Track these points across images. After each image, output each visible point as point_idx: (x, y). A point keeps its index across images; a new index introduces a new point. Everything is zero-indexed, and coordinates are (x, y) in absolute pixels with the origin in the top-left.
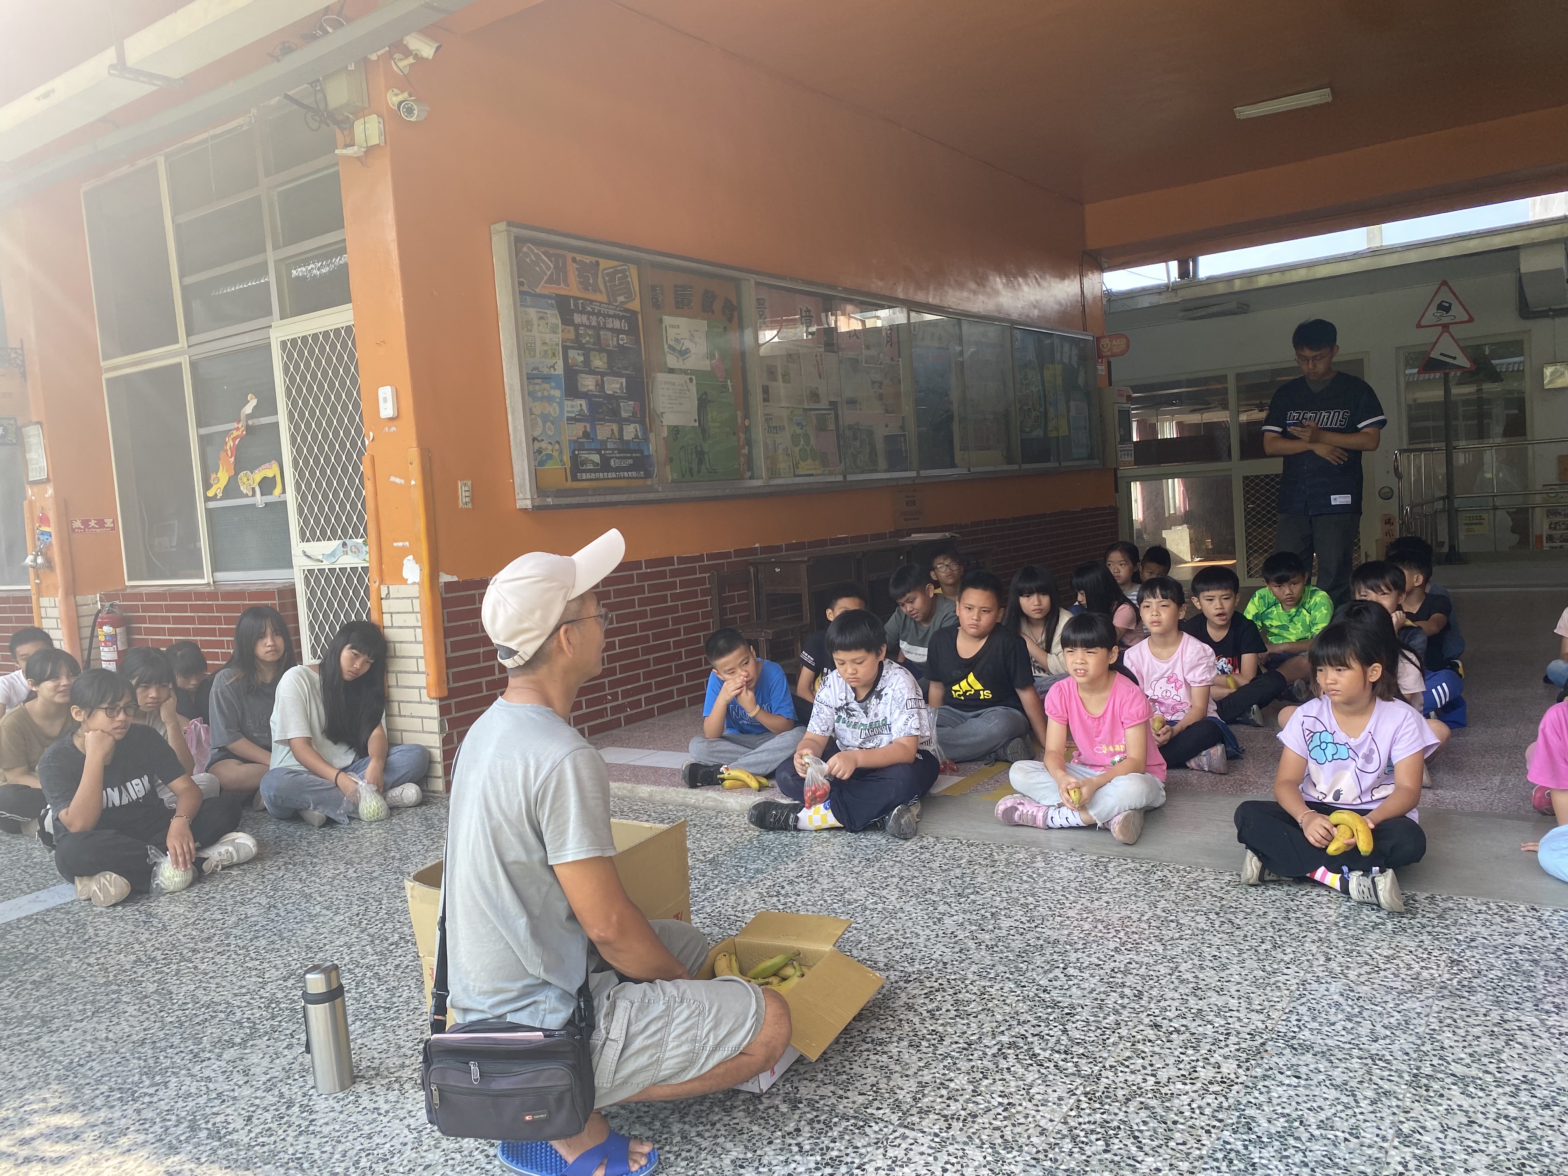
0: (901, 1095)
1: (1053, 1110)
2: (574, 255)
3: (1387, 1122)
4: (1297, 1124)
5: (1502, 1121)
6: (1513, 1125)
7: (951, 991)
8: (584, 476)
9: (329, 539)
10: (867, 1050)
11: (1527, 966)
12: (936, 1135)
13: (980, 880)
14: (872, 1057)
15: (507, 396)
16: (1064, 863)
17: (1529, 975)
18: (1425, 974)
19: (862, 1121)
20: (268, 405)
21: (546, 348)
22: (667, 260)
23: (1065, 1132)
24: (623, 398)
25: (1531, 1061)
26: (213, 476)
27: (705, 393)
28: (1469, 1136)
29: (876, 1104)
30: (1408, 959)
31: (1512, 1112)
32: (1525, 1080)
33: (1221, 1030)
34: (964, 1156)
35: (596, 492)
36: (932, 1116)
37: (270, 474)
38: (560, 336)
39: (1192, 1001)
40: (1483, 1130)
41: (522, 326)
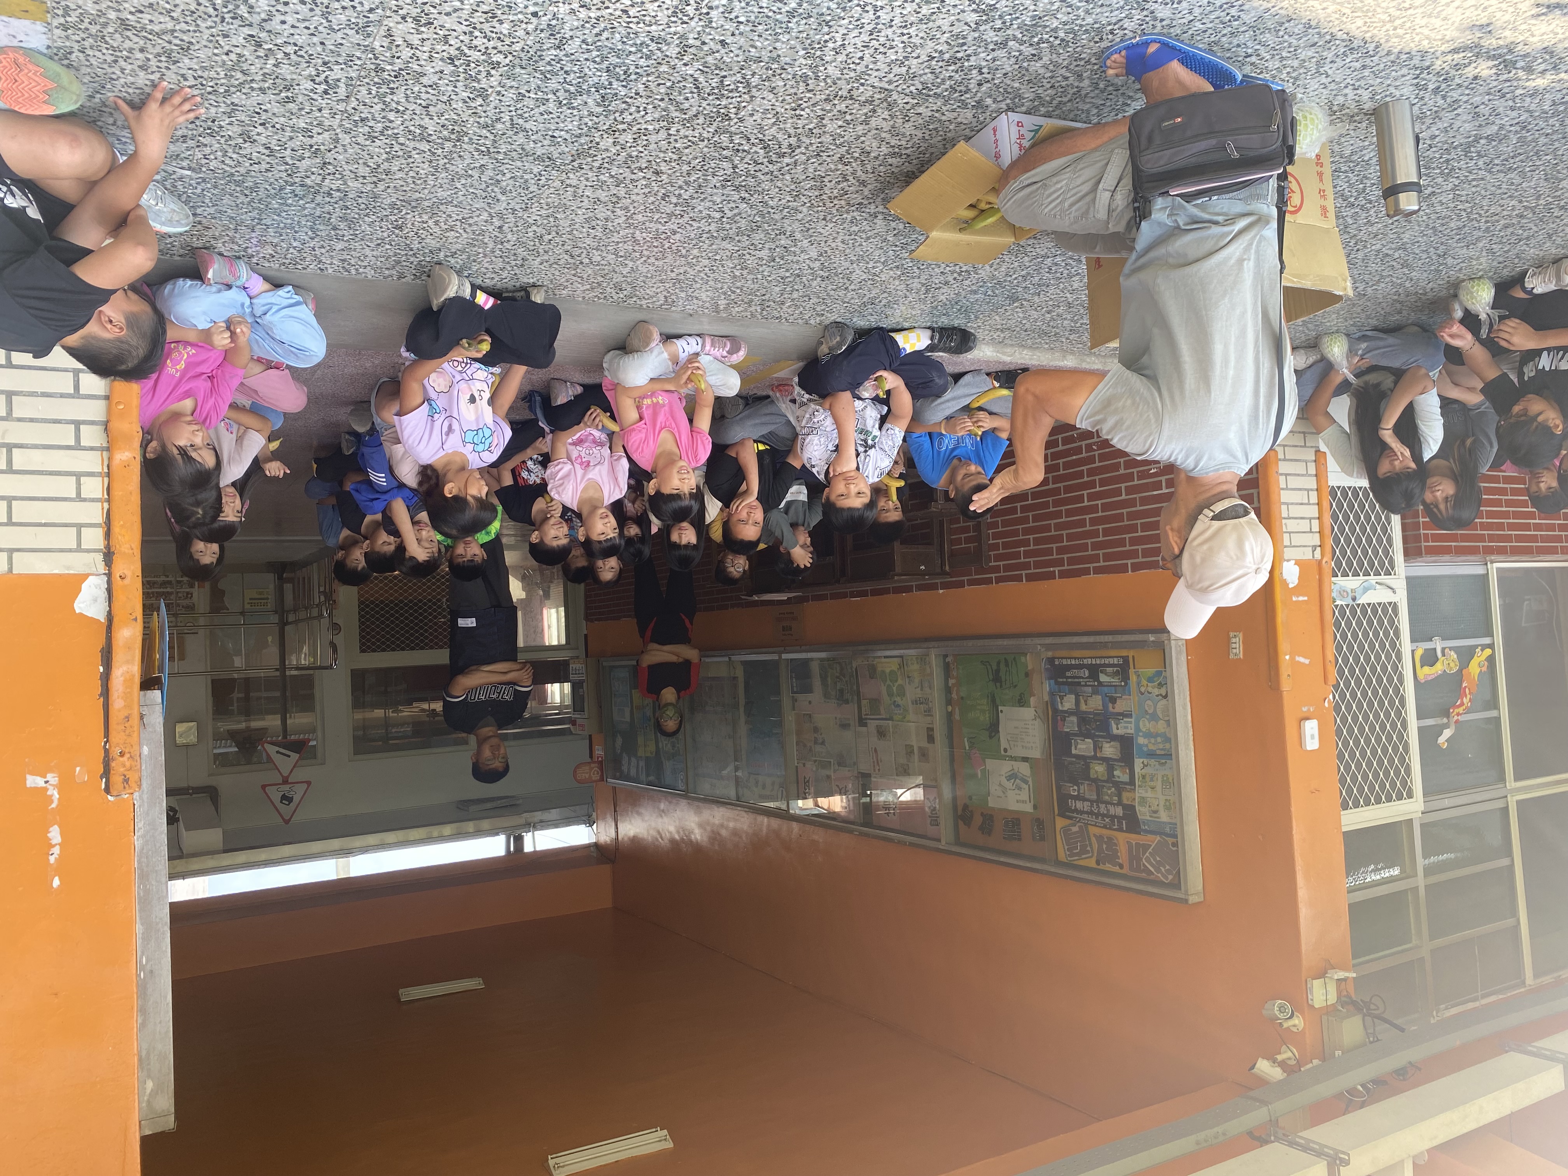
0: (886, 114)
1: (760, 106)
2: (1121, 871)
3: (492, 105)
4: (565, 102)
5: (401, 108)
6: (394, 105)
7: (824, 197)
8: (1116, 661)
9: (1369, 605)
10: (907, 148)
11: (342, 225)
12: (862, 85)
13: (777, 289)
14: (903, 143)
15: (1191, 738)
16: (701, 303)
17: (343, 219)
18: (425, 217)
19: (924, 94)
20: (1428, 736)
21: (1152, 784)
22: (1028, 865)
23: (754, 90)
24: (1075, 735)
25: (365, 153)
26: (1484, 669)
27: (991, 737)
28: (431, 97)
29: (908, 107)
30: (436, 229)
31: (392, 116)
32: (373, 139)
33: (604, 171)
34: (842, 70)
35: (1104, 645)
36: (863, 99)
37: (1426, 669)
38: (1137, 795)
39: (622, 192)
40: (419, 101)
41: (1175, 805)
